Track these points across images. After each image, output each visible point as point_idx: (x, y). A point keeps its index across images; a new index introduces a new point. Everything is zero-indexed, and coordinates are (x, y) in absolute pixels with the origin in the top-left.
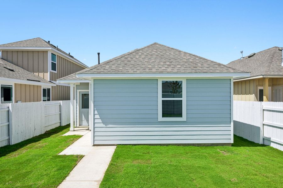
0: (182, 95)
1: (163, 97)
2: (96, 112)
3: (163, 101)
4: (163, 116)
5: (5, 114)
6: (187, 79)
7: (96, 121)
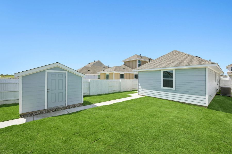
0: (173, 77)
1: (164, 78)
2: (139, 83)
3: (164, 80)
4: (164, 87)
5: (119, 82)
6: (176, 70)
7: (139, 86)
